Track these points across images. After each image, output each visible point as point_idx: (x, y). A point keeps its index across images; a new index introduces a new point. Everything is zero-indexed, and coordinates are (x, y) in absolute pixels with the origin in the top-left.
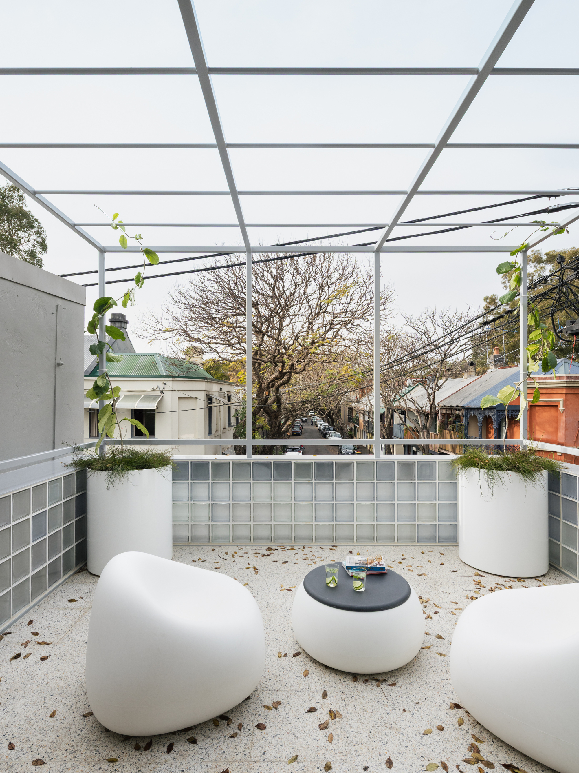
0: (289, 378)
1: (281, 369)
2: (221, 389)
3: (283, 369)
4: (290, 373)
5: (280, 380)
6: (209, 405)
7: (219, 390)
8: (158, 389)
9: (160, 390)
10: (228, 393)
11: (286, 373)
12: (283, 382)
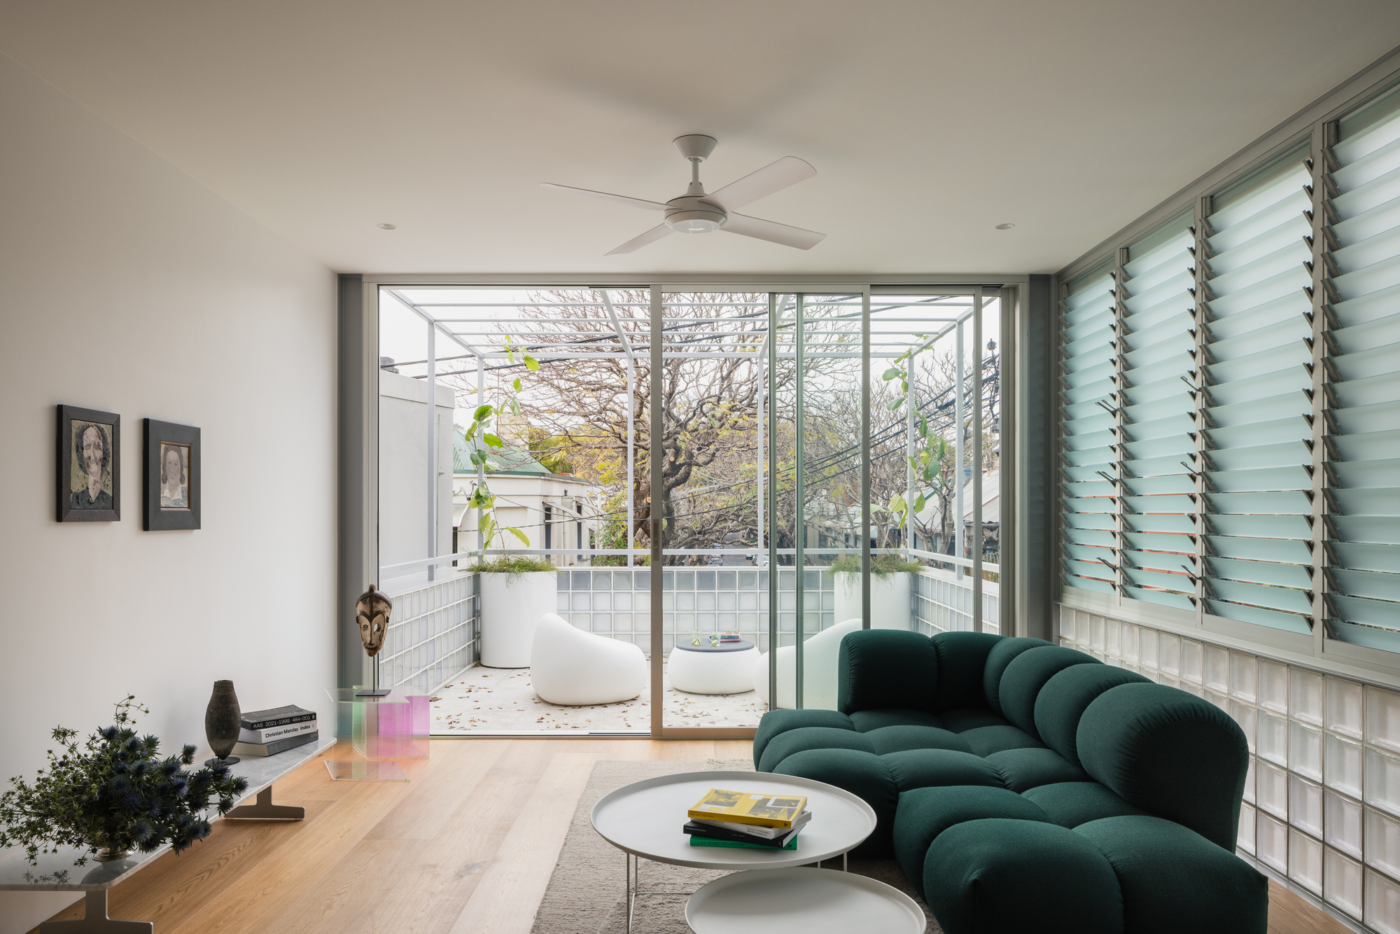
0: (688, 475)
1: (672, 459)
2: (566, 492)
3: (676, 458)
4: (690, 465)
5: (672, 477)
6: (546, 521)
7: (563, 494)
8: (462, 493)
9: (466, 495)
10: (578, 500)
11: (681, 465)
12: (676, 480)
